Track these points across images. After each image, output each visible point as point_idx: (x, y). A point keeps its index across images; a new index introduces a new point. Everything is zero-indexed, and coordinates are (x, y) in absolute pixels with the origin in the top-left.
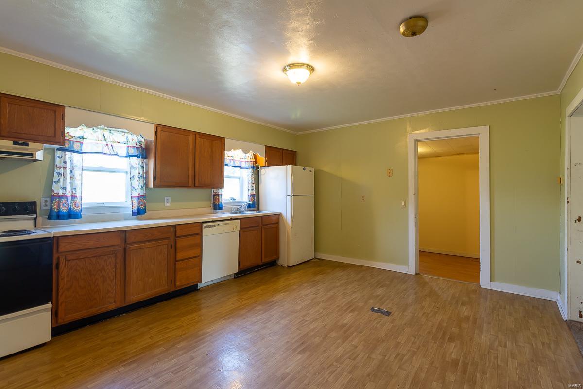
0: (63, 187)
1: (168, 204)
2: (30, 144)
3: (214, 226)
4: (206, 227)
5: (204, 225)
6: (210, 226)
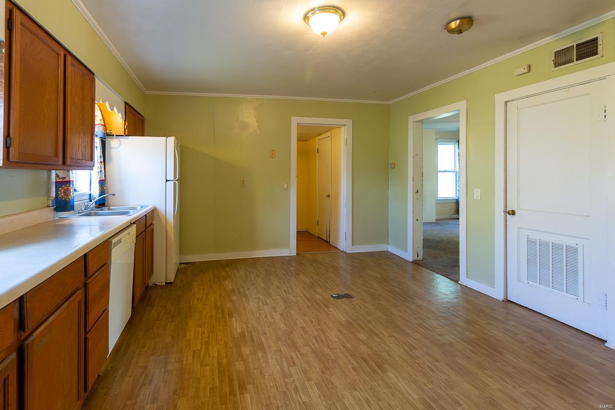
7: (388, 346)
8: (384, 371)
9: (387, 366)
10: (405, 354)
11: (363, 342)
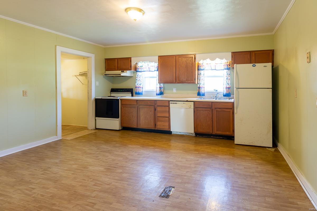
0: (138, 83)
1: (174, 91)
2: (124, 71)
3: (176, 103)
4: (172, 103)
5: (170, 102)
6: (174, 103)
7: (109, 178)
8: (106, 169)
9: (105, 170)
10: (99, 180)
11: (123, 173)
